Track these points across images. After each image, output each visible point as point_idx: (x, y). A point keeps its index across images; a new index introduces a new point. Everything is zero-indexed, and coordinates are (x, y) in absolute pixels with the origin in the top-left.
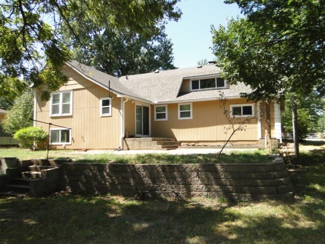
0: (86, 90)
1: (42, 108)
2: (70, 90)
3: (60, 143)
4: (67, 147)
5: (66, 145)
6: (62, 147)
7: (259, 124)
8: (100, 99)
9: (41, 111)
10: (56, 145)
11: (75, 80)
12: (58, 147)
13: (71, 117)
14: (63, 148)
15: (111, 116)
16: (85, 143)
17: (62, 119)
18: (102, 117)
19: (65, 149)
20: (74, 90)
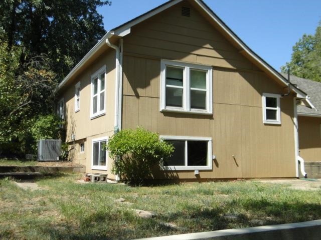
1: (139, 90)
2: (209, 67)
3: (186, 167)
4: (203, 176)
5: (200, 171)
6: (192, 176)
8: (262, 95)
9: (137, 95)
10: (177, 171)
13: (210, 117)
14: (195, 177)
15: (280, 125)
16: (239, 169)
18: (266, 124)
20: (215, 68)
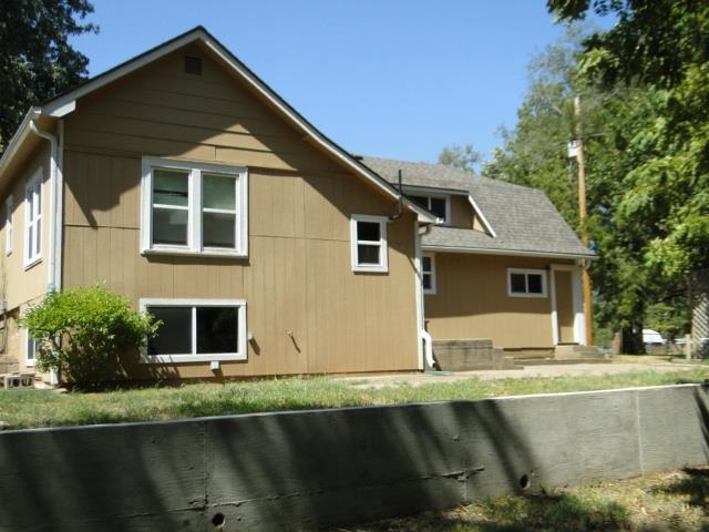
0: (299, 180)
1: (97, 214)
2: (241, 169)
3: (194, 356)
4: (227, 371)
5: (221, 363)
6: (207, 372)
7: (554, 315)
8: (349, 218)
9: (93, 225)
10: (175, 365)
11: (252, 134)
12: (184, 373)
13: (244, 262)
14: (212, 375)
15: (386, 274)
16: (303, 356)
17: (204, 268)
18: (357, 273)
19: (218, 377)
20: (252, 170)
